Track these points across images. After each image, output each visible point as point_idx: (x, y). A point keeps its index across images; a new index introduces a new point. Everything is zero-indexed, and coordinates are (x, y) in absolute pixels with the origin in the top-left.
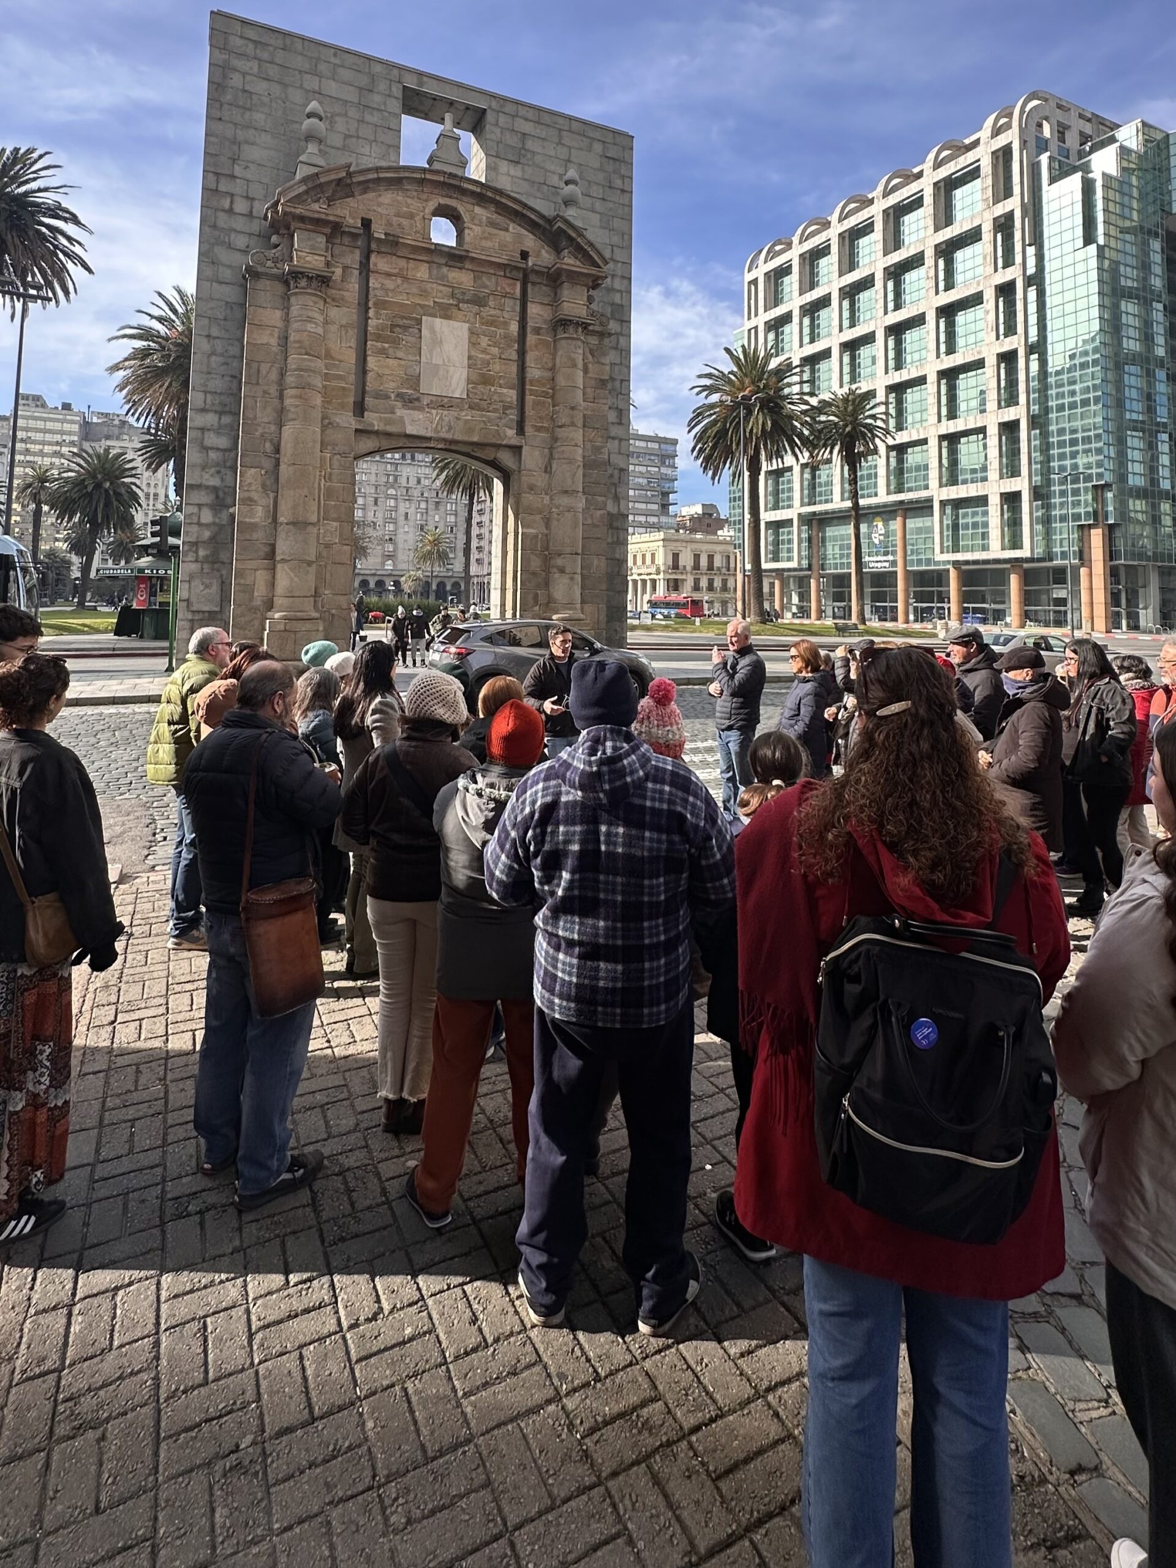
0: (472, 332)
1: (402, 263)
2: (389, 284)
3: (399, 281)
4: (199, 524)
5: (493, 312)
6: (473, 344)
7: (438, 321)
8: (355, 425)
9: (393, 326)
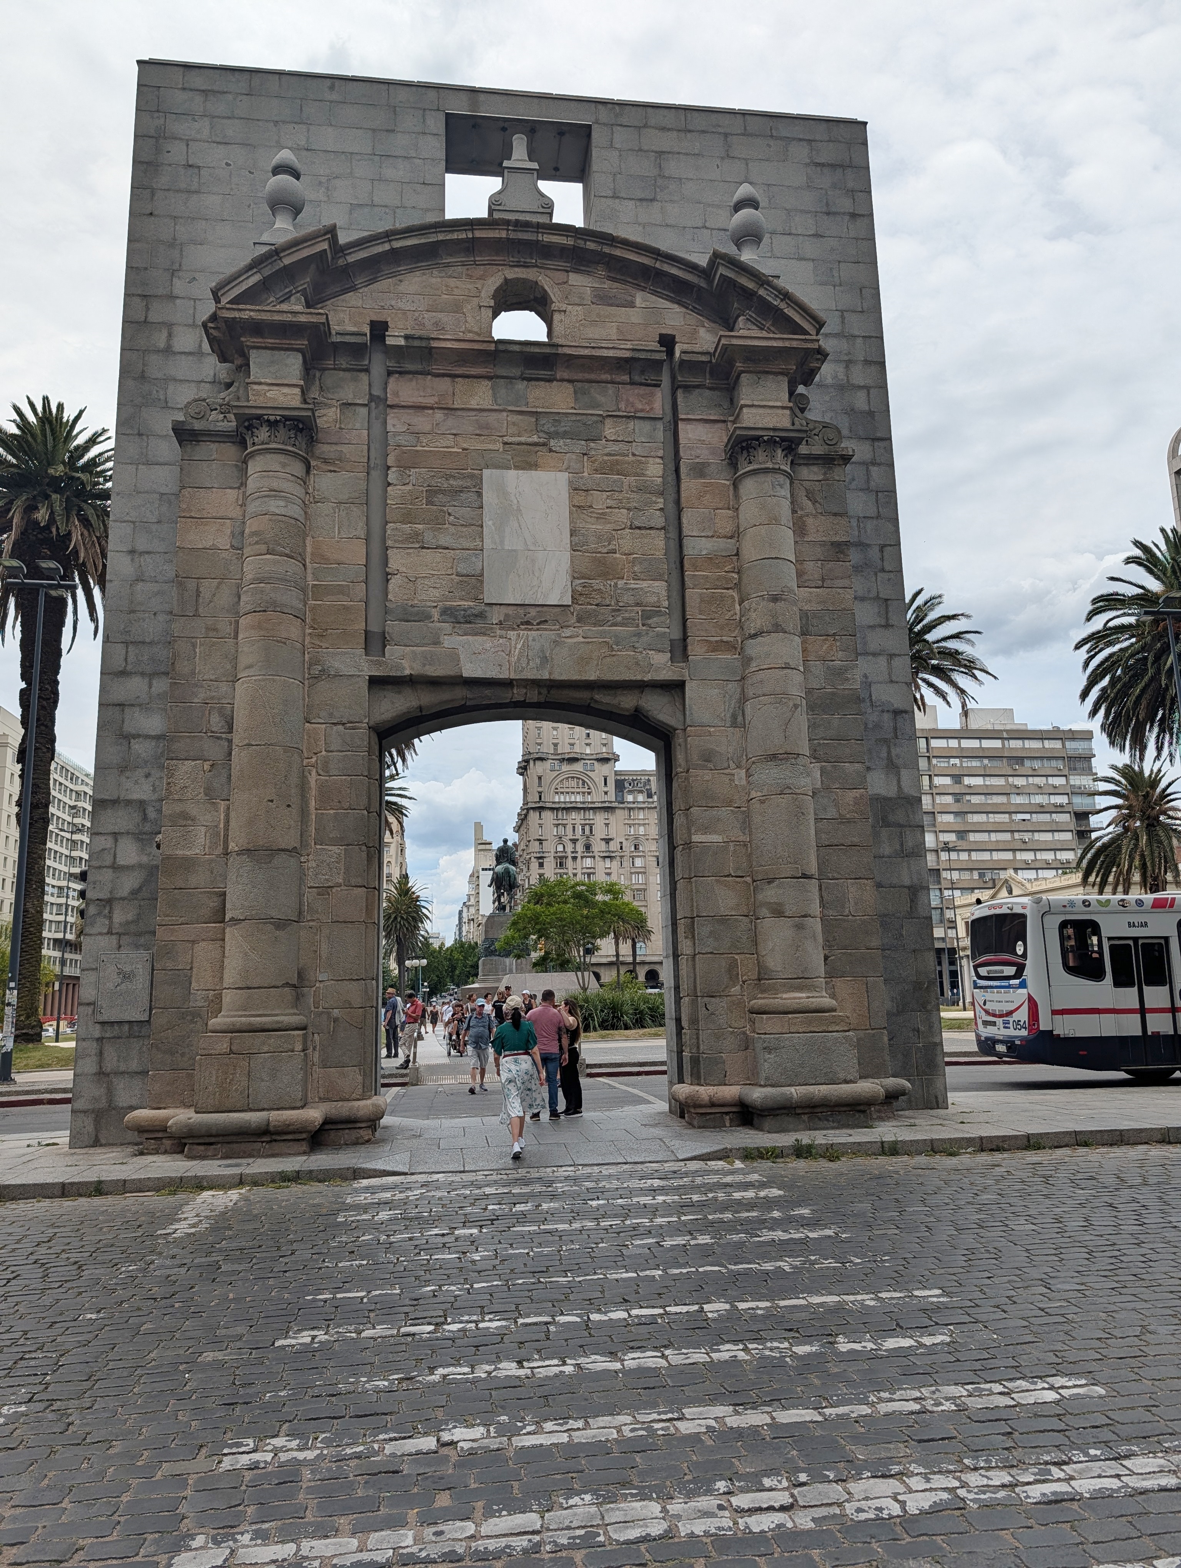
0: (575, 489)
1: (444, 384)
2: (422, 422)
3: (439, 415)
4: (117, 866)
5: (614, 448)
6: (577, 508)
7: (512, 475)
8: (367, 668)
9: (432, 493)
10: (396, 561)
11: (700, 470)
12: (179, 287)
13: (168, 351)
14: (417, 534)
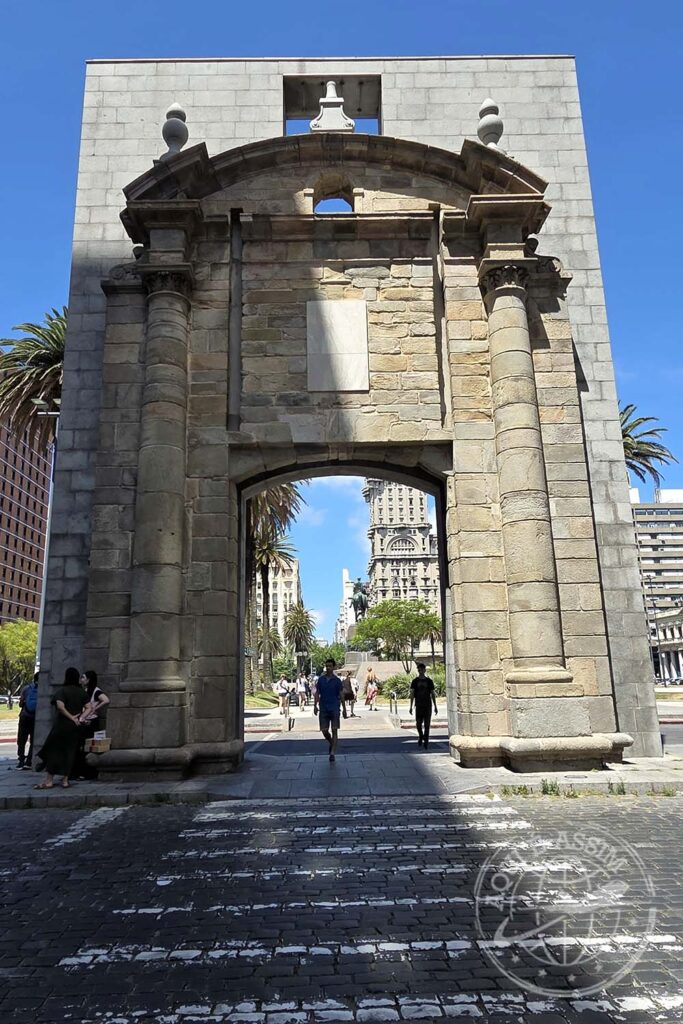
1: (280, 248)
2: (265, 273)
3: (277, 268)
4: (65, 579)
5: (398, 282)
6: (372, 324)
7: (326, 304)
8: (228, 440)
9: (272, 319)
10: (249, 365)
11: (460, 297)
12: (110, 199)
13: (103, 240)
14: (261, 347)
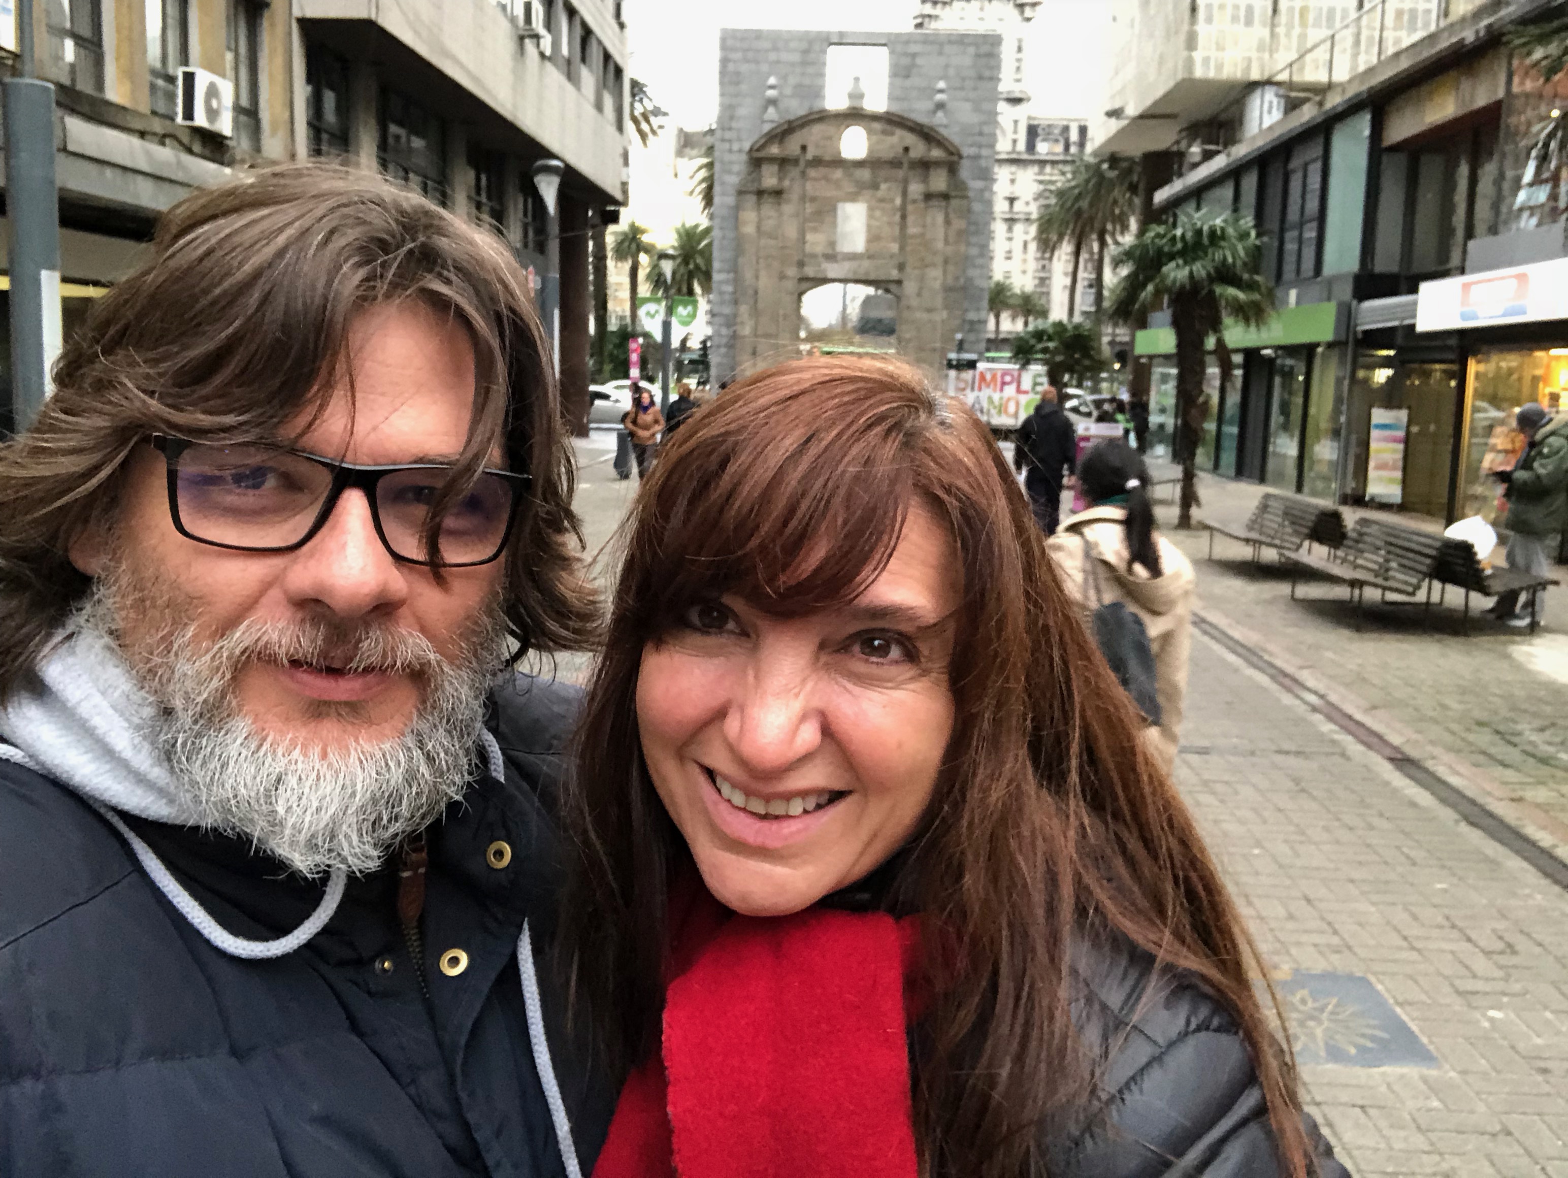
0: (871, 209)
1: (825, 170)
2: (817, 183)
3: (824, 182)
5: (884, 193)
6: (871, 216)
7: (847, 204)
8: (798, 275)
9: (819, 212)
10: (809, 237)
11: (914, 201)
12: (734, 124)
13: (730, 151)
14: (815, 227)
